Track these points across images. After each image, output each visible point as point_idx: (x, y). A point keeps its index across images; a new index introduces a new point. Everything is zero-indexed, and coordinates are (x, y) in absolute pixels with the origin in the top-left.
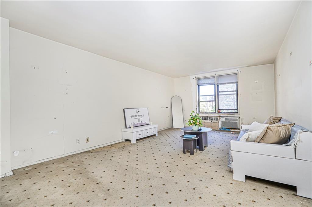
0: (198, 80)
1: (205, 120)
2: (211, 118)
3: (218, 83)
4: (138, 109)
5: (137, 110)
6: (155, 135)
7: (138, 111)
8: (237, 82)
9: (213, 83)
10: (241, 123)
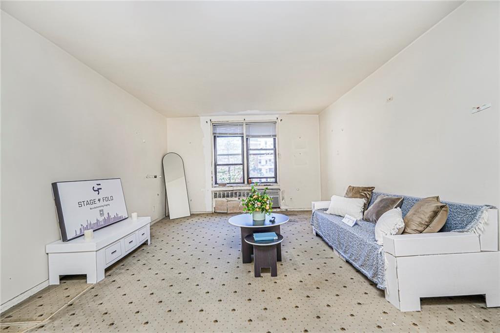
0: (215, 126)
1: (229, 197)
2: (238, 194)
3: (248, 134)
4: (98, 182)
5: (94, 184)
6: (145, 244)
7: (99, 187)
8: (275, 136)
9: (240, 134)
10: (281, 199)
